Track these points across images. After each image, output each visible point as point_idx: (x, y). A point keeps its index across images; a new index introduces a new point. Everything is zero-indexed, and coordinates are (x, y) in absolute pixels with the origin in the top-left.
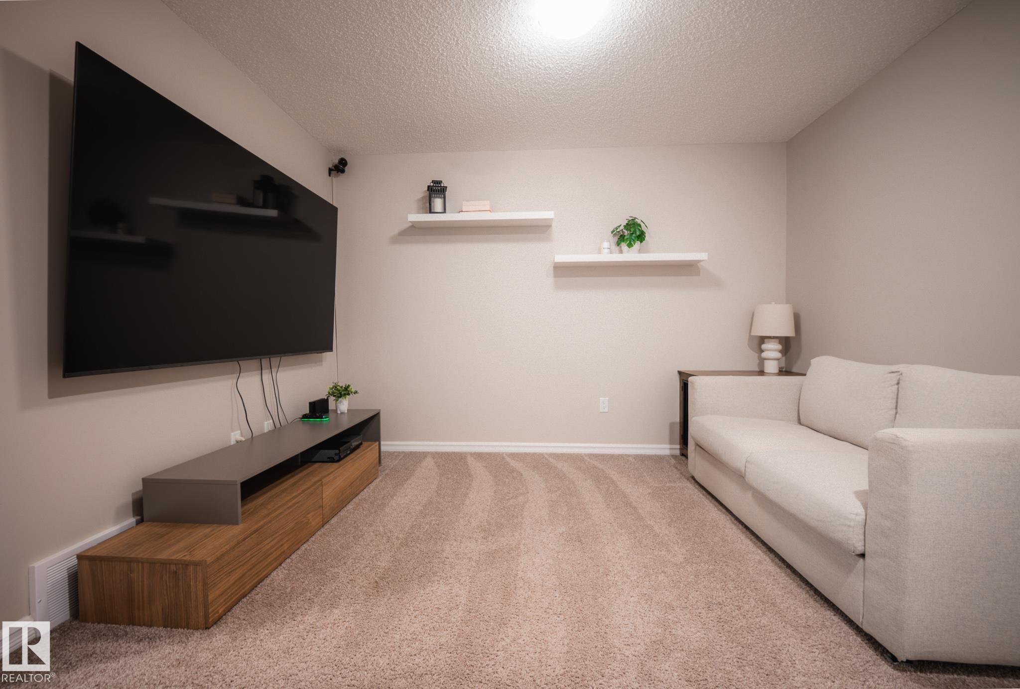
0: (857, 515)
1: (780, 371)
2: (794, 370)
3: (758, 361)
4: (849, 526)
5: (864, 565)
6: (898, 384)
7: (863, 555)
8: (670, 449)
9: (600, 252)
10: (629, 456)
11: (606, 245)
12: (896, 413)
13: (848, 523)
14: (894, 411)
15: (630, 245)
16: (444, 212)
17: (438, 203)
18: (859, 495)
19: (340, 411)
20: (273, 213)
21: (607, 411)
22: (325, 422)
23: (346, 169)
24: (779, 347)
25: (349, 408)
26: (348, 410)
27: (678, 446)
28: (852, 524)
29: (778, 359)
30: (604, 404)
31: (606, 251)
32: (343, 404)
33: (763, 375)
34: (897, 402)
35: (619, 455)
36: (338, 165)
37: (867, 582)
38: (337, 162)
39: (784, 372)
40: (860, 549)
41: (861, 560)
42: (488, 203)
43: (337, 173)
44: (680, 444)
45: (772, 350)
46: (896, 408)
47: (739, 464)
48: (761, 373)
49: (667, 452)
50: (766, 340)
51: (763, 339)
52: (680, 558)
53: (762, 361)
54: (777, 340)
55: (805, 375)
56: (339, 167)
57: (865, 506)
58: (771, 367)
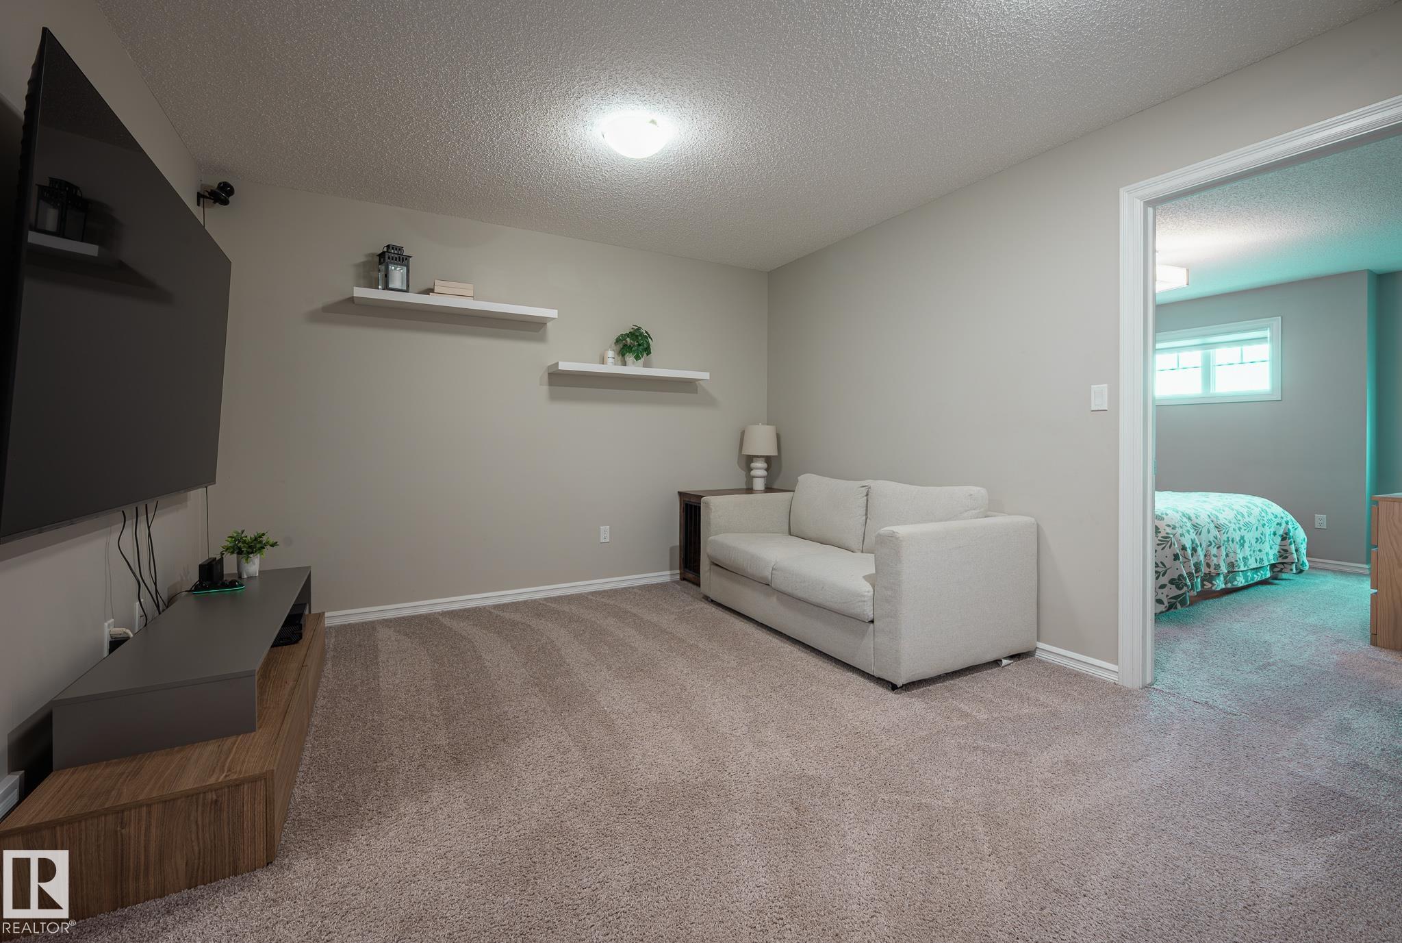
0: (868, 592)
1: (766, 488)
2: (775, 487)
3: (746, 479)
4: (864, 601)
5: (874, 628)
6: (867, 495)
7: (872, 622)
8: (671, 575)
9: (603, 362)
10: (633, 588)
11: (611, 353)
12: (866, 519)
13: (863, 599)
14: (864, 518)
15: (637, 358)
16: (407, 291)
17: (397, 275)
18: (867, 578)
19: (247, 575)
20: (91, 250)
21: (608, 541)
22: (238, 591)
23: (231, 199)
24: (765, 465)
25: (261, 570)
26: (260, 572)
27: (678, 571)
28: (866, 599)
29: (764, 477)
30: (605, 533)
31: (610, 360)
32: (254, 564)
33: (752, 493)
34: (867, 510)
35: (622, 589)
36: (217, 190)
37: (876, 640)
38: (216, 186)
39: (769, 489)
40: (871, 617)
41: (871, 625)
42: (471, 286)
43: (215, 202)
44: (680, 569)
45: (759, 469)
46: (866, 514)
47: (767, 573)
48: (750, 490)
49: (667, 579)
50: (754, 459)
51: (751, 459)
52: (733, 664)
53: (750, 479)
54: (763, 459)
55: (794, 491)
56: (220, 194)
57: (873, 586)
58: (759, 484)
